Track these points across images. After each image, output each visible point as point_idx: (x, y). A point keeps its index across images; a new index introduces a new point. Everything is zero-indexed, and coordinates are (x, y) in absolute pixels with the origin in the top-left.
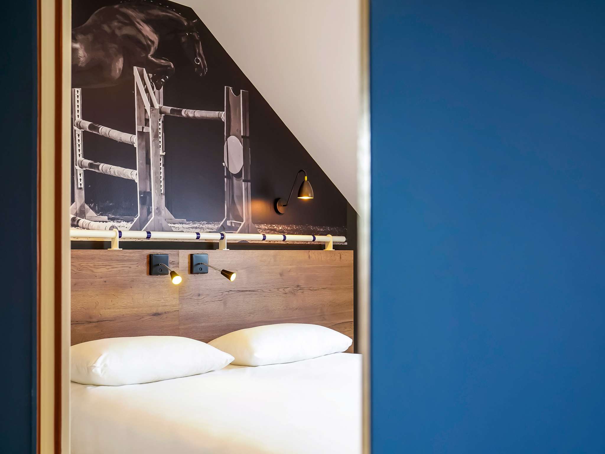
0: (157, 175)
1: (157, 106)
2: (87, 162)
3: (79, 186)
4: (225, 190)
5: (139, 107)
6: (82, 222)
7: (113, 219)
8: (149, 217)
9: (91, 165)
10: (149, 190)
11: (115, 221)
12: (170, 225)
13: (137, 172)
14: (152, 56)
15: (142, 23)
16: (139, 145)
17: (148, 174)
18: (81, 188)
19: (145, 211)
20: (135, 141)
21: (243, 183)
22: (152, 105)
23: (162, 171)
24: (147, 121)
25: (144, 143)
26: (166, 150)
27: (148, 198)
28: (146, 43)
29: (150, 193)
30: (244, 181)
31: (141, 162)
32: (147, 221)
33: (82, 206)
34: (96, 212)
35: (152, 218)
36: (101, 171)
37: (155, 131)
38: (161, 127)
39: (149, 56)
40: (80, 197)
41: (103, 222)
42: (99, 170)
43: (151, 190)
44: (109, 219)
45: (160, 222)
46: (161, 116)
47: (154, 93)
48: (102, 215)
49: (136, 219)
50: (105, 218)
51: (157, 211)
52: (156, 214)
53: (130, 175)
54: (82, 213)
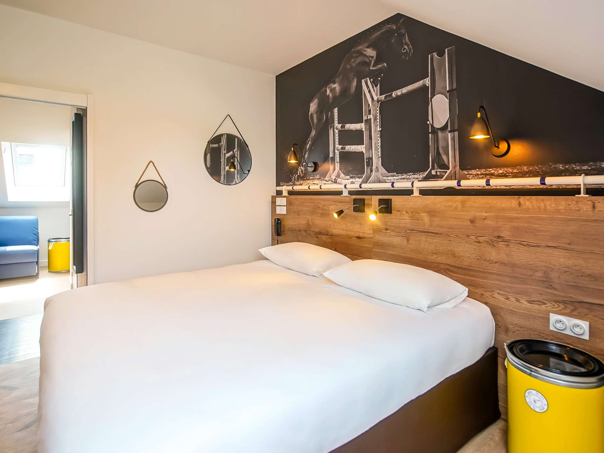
0: (376, 145)
1: (375, 98)
2: (340, 146)
3: (337, 161)
4: (430, 144)
5: (365, 104)
6: (339, 180)
7: (351, 178)
8: (371, 174)
9: (342, 148)
10: (371, 156)
11: (353, 178)
12: (384, 178)
13: (364, 146)
14: (373, 67)
15: (366, 49)
16: (365, 128)
17: (371, 145)
18: (338, 162)
19: (369, 170)
20: (363, 127)
21: (449, 134)
22: (373, 99)
23: (379, 141)
24: (370, 111)
25: (368, 126)
26: (382, 126)
27: (371, 161)
28: (368, 61)
29: (372, 158)
30: (449, 132)
31: (366, 139)
32: (370, 176)
33: (339, 172)
34: (344, 174)
35: (373, 175)
36: (346, 151)
37: (375, 116)
38: (378, 112)
39: (371, 68)
40: (338, 166)
41: (348, 179)
42: (345, 150)
43: (372, 156)
44: (350, 177)
45: (378, 177)
46: (378, 104)
47: (374, 90)
48: (347, 175)
49: (364, 175)
50: (348, 177)
51: (376, 170)
52: (375, 171)
53: (360, 149)
54: (338, 176)
